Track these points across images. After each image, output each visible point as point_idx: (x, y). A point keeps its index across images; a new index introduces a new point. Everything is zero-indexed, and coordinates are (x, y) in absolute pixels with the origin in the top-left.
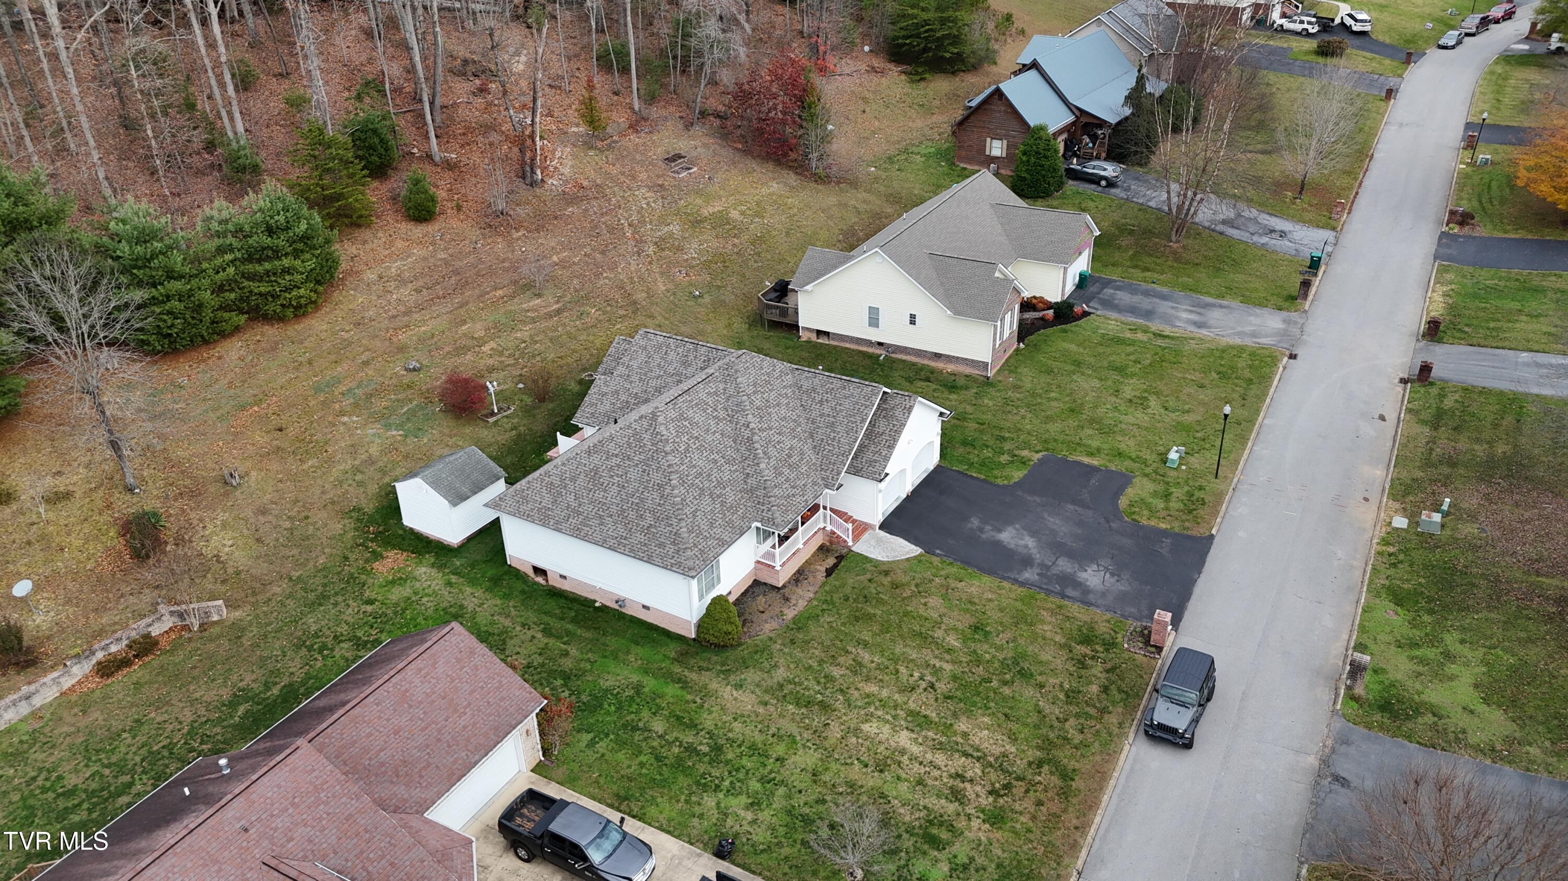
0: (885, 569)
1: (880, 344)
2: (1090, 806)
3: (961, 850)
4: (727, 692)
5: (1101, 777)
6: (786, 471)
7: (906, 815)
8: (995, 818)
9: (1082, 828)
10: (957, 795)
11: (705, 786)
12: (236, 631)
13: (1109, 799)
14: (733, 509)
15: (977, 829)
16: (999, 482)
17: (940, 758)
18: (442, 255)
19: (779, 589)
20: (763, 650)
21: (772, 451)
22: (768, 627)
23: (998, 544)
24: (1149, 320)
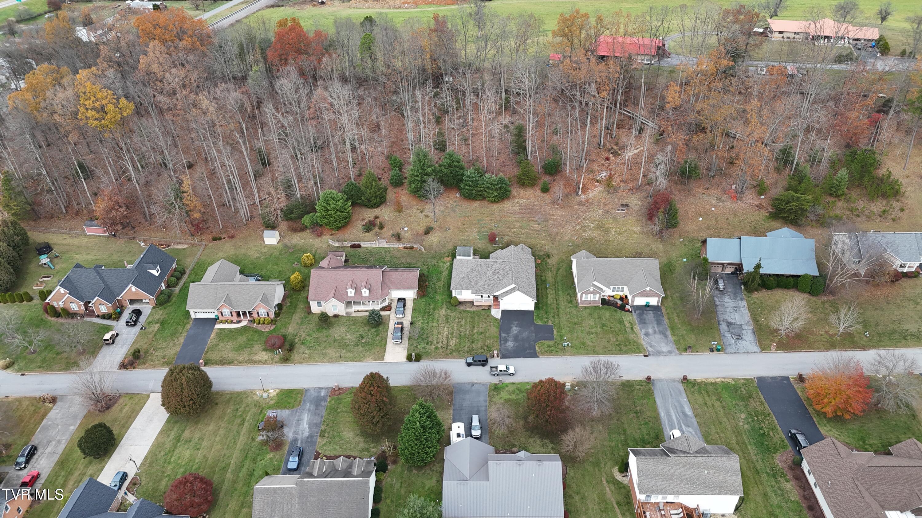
0: (489, 315)
2: (446, 358)
3: (428, 346)
4: (444, 310)
5: (454, 357)
7: (430, 339)
8: (436, 348)
9: (440, 358)
10: (438, 343)
11: (423, 317)
12: (422, 253)
13: (449, 360)
14: (471, 285)
15: (433, 347)
16: (535, 322)
17: (444, 338)
18: (536, 203)
19: (474, 305)
20: (455, 310)
21: (488, 281)
22: (462, 308)
23: (511, 328)
24: (639, 324)
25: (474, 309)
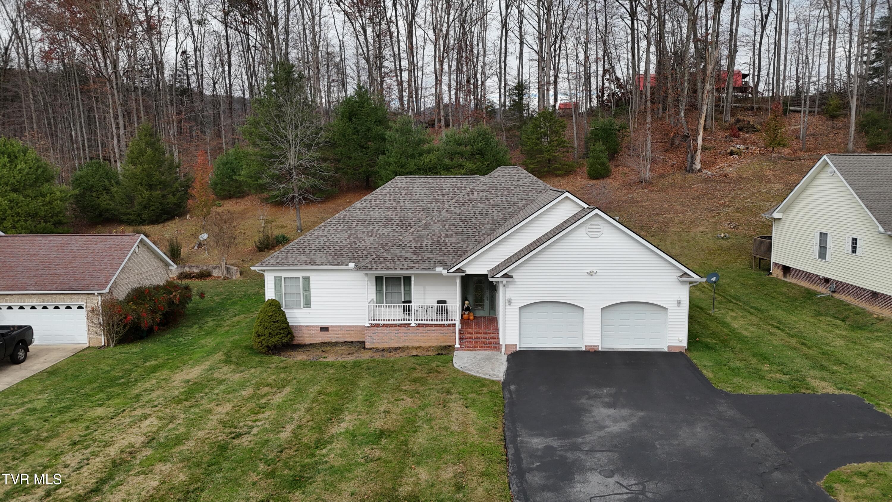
1: (827, 280)
6: (427, 243)
16: (720, 386)
19: (364, 348)
25: (365, 356)
